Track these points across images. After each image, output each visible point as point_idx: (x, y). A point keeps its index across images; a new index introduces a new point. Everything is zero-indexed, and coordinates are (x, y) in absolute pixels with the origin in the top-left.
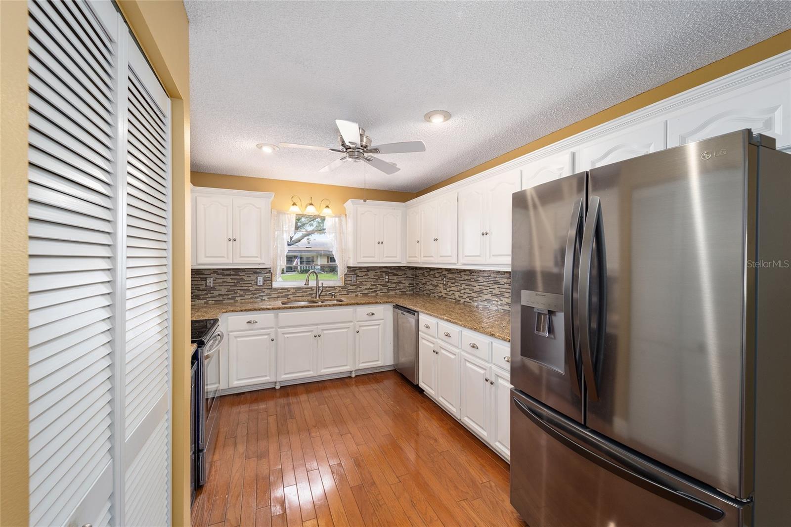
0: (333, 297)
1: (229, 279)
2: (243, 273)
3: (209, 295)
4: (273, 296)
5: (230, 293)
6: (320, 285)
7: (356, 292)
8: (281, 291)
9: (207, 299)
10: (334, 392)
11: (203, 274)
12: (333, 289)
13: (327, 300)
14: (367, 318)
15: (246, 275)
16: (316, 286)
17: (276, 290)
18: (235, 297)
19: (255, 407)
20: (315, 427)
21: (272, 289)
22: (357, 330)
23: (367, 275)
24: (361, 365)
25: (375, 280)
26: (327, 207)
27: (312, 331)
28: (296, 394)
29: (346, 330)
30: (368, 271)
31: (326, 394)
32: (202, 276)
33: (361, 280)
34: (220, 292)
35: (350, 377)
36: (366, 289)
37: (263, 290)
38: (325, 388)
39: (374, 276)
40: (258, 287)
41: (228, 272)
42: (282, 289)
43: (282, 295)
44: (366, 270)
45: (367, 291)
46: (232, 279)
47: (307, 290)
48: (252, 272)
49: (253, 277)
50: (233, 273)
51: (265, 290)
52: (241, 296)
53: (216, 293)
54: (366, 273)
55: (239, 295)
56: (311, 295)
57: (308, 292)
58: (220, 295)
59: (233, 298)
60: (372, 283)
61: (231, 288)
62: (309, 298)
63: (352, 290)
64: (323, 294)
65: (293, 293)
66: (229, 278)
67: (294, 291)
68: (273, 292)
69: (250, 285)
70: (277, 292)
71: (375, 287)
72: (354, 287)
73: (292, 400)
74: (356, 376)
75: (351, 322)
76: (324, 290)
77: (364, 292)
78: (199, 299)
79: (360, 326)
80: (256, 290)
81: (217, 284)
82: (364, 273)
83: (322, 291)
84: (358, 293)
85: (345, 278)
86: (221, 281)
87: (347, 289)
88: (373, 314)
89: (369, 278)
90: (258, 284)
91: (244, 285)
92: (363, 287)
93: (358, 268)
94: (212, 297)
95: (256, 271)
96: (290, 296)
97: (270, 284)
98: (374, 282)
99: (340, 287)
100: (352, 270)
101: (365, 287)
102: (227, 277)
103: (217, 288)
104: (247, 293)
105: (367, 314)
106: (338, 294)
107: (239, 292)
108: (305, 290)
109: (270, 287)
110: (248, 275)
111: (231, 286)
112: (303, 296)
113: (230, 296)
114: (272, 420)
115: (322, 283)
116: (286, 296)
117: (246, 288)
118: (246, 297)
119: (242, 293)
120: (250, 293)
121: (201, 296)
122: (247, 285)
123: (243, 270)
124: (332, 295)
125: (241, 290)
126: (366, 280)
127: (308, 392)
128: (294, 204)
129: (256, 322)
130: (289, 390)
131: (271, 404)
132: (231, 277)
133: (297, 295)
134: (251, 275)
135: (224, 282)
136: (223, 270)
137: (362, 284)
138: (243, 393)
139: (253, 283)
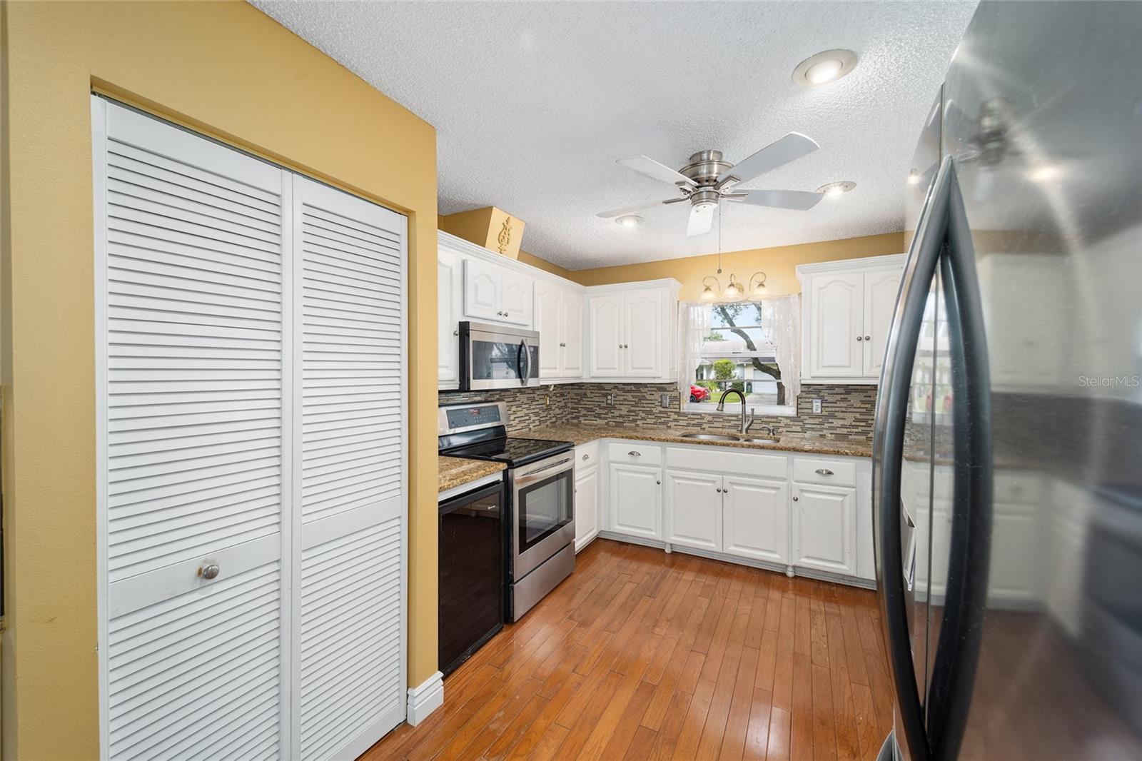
0: (771, 434)
1: (629, 396)
2: (646, 389)
3: (610, 415)
4: (681, 423)
5: (631, 414)
6: (748, 411)
7: (821, 430)
8: (692, 416)
9: (609, 420)
10: (736, 586)
11: (604, 389)
12: (775, 420)
13: (758, 438)
14: (817, 478)
15: (649, 393)
16: (741, 413)
17: (685, 415)
18: (636, 420)
19: (626, 563)
20: (668, 621)
21: (679, 414)
22: (795, 494)
23: (843, 400)
24: (803, 560)
25: (864, 410)
26: (761, 285)
27: (714, 482)
28: (683, 568)
29: (773, 492)
30: (848, 393)
31: (723, 583)
32: (603, 392)
33: (833, 409)
34: (622, 413)
35: (784, 575)
36: (843, 426)
37: (669, 414)
38: (729, 576)
39: (863, 402)
40: (663, 410)
41: (629, 388)
42: (693, 414)
43: (693, 422)
44: (844, 392)
45: (845, 431)
46: (633, 397)
47: (730, 418)
48: (655, 389)
49: (657, 395)
50: (635, 389)
51: (671, 414)
52: (643, 419)
53: (617, 413)
54: (842, 396)
55: (640, 418)
56: (735, 426)
57: (732, 423)
58: (621, 416)
59: (635, 421)
60: (858, 416)
61: (632, 408)
62: (734, 431)
63: (814, 426)
64: (754, 426)
65: (710, 422)
66: (630, 394)
67: (710, 418)
68: (681, 418)
69: (653, 406)
70: (686, 418)
71: (864, 424)
72: (817, 421)
73: (672, 573)
74: (796, 577)
75: (784, 479)
76: (754, 421)
77: (838, 431)
78: (600, 418)
79: (802, 491)
80: (660, 412)
81: (618, 402)
82: (838, 397)
83: (752, 422)
84: (825, 432)
85: (798, 404)
86: (621, 398)
87: (801, 424)
88: (830, 473)
89: (851, 406)
90: (663, 405)
91: (646, 405)
92: (837, 423)
93: (825, 387)
94: (613, 417)
95: (661, 388)
96: (704, 426)
97: (678, 406)
98: (861, 414)
99: (787, 418)
100: (810, 390)
101: (841, 422)
102: (628, 394)
103: (618, 407)
104: (650, 416)
105: (817, 472)
106: (785, 430)
107: (641, 413)
108: (727, 418)
109: (678, 410)
110: (652, 393)
111: (632, 406)
112: (724, 427)
113: (631, 418)
114: (629, 587)
115: (753, 410)
116: (699, 425)
117: (648, 409)
118: (648, 421)
119: (643, 415)
120: (653, 417)
121: (603, 416)
122: (649, 405)
123: (645, 385)
124: (769, 430)
125: (644, 411)
126: (844, 409)
127: (701, 571)
128: (708, 289)
129: (640, 455)
130: (680, 559)
131: (646, 567)
132: (633, 394)
133: (716, 424)
134: (654, 393)
135: (625, 400)
136: (624, 384)
137: (835, 417)
138: (628, 544)
139: (657, 403)
